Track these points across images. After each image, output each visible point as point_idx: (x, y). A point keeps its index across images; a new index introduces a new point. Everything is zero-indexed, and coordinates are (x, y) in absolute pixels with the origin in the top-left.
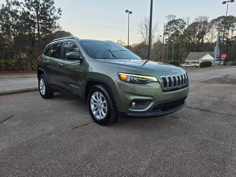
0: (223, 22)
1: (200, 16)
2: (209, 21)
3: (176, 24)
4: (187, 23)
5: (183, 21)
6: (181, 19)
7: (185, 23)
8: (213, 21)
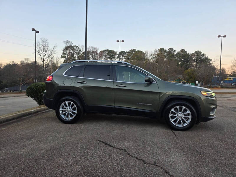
0: (108, 54)
1: (91, 46)
2: (99, 52)
3: (73, 50)
4: (82, 51)
5: (79, 48)
6: (77, 47)
7: (80, 50)
8: (102, 52)
